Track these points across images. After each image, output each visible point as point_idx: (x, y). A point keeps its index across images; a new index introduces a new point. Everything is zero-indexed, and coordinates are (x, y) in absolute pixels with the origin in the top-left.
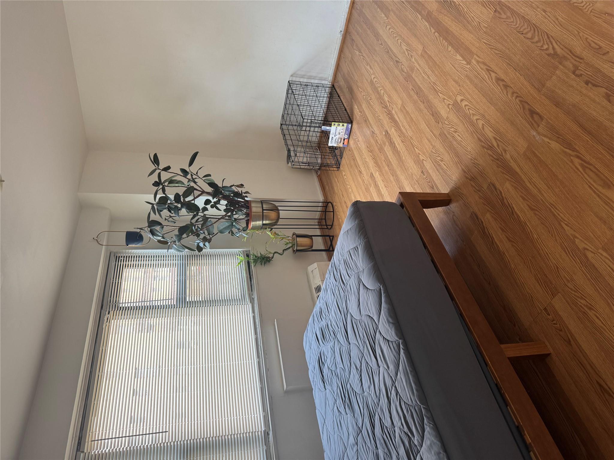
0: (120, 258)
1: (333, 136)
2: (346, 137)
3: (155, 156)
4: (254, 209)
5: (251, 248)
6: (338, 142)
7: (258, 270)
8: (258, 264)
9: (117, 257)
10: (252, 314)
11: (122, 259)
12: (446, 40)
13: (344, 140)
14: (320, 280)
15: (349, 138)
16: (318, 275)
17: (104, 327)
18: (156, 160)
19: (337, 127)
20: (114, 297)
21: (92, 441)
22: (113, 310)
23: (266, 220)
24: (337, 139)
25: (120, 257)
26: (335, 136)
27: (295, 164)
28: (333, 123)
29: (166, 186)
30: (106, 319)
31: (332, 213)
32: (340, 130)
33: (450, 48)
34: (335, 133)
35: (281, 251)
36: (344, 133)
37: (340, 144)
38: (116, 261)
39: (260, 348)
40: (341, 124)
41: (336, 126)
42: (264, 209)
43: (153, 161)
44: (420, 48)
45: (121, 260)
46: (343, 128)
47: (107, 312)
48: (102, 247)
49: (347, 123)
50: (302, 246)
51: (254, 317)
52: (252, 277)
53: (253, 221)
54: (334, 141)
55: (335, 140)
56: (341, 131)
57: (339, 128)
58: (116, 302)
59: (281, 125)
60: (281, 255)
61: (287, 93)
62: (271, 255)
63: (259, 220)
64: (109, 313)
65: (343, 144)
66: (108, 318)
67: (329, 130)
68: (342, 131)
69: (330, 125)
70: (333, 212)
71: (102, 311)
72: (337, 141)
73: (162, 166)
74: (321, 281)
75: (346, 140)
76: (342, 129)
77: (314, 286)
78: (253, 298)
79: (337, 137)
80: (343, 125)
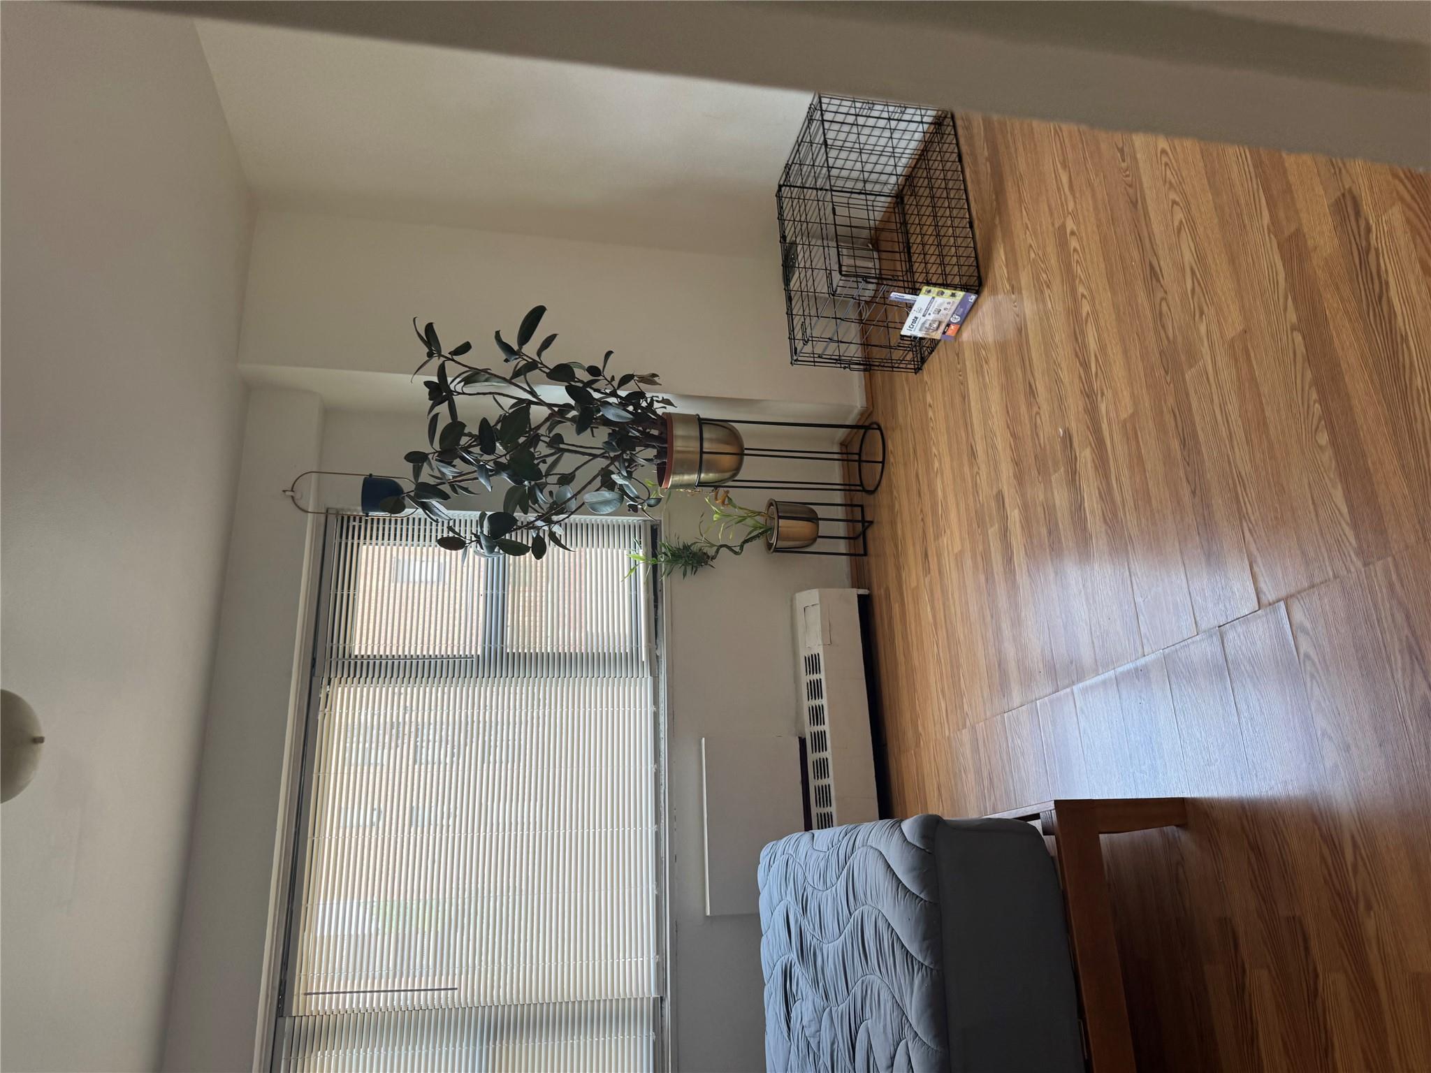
0: (352, 523)
1: (919, 315)
2: (957, 319)
3: (429, 328)
4: (679, 445)
5: (664, 517)
6: (928, 329)
7: (677, 585)
8: (678, 570)
9: (343, 518)
10: (651, 706)
11: (357, 524)
12: (1323, 399)
13: (948, 325)
14: (820, 642)
15: (961, 324)
16: (818, 627)
17: (320, 718)
18: (430, 337)
19: (933, 298)
20: (339, 642)
21: (306, 994)
22: (339, 676)
23: (708, 471)
24: (929, 322)
25: (352, 518)
26: (924, 316)
27: (800, 358)
28: (925, 288)
29: (459, 393)
30: (323, 696)
31: (881, 464)
32: (941, 304)
33: (1323, 439)
34: (927, 309)
35: (735, 542)
36: (953, 311)
37: (934, 334)
38: (341, 537)
39: (662, 791)
40: (948, 292)
41: (931, 295)
42: (704, 450)
43: (425, 337)
44: (1234, 325)
45: (354, 527)
46: (951, 300)
47: (325, 681)
48: (307, 517)
49: (966, 288)
50: (788, 539)
51: (656, 715)
52: (659, 593)
53: (675, 473)
54: (918, 325)
55: (924, 324)
56: (946, 306)
57: (939, 300)
58: (344, 657)
59: (780, 186)
60: (736, 553)
61: (810, 119)
62: (711, 552)
63: (690, 472)
64: (329, 684)
65: (944, 333)
66: (327, 695)
67: (911, 302)
68: (949, 306)
69: (915, 291)
70: (883, 462)
71: (314, 678)
72: (927, 325)
73: (446, 349)
74: (822, 646)
75: (952, 327)
76: (949, 303)
77: (804, 653)
78: (657, 657)
79: (931, 317)
80: (953, 295)
